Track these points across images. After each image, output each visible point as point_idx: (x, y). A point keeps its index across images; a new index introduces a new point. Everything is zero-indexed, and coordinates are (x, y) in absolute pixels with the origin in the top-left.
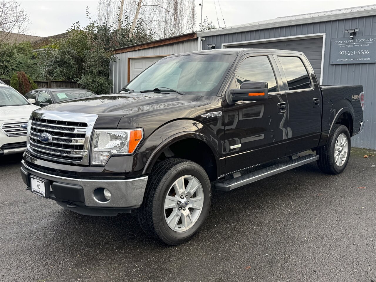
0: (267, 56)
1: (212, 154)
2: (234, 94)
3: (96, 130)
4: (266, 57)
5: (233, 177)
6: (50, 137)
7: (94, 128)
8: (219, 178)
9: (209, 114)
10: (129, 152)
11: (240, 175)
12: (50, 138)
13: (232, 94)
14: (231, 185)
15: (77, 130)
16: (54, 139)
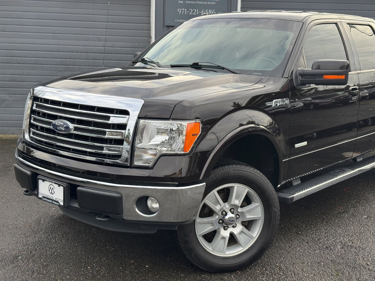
0: (336, 24)
1: (275, 155)
2: (304, 75)
3: (142, 121)
4: (335, 24)
5: (292, 185)
6: (71, 126)
7: (139, 118)
8: (279, 186)
9: (275, 101)
10: (184, 151)
11: (300, 182)
12: (71, 127)
13: (300, 75)
14: (294, 195)
15: (114, 119)
16: (76, 129)
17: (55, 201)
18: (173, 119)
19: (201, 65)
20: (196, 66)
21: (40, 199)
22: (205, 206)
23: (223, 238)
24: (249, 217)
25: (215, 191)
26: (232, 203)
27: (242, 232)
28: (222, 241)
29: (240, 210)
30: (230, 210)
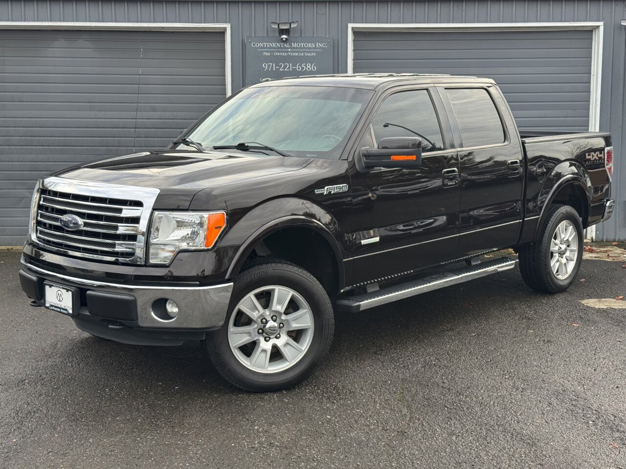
0: (427, 89)
1: (331, 253)
2: (369, 156)
3: (156, 213)
4: (426, 91)
5: (366, 292)
6: (80, 221)
7: (154, 209)
8: (342, 291)
9: (327, 188)
10: (206, 246)
11: (378, 289)
12: (80, 223)
13: (365, 156)
14: (361, 303)
15: (128, 212)
16: (86, 224)
17: (63, 309)
18: (193, 210)
19: (248, 146)
20: (242, 147)
21: (47, 308)
22: (240, 313)
23: (264, 351)
24: (295, 326)
25: (251, 295)
26: (274, 308)
27: (287, 344)
28: (263, 355)
29: (284, 317)
30: (272, 318)
